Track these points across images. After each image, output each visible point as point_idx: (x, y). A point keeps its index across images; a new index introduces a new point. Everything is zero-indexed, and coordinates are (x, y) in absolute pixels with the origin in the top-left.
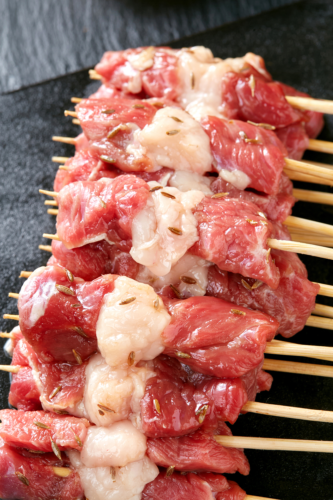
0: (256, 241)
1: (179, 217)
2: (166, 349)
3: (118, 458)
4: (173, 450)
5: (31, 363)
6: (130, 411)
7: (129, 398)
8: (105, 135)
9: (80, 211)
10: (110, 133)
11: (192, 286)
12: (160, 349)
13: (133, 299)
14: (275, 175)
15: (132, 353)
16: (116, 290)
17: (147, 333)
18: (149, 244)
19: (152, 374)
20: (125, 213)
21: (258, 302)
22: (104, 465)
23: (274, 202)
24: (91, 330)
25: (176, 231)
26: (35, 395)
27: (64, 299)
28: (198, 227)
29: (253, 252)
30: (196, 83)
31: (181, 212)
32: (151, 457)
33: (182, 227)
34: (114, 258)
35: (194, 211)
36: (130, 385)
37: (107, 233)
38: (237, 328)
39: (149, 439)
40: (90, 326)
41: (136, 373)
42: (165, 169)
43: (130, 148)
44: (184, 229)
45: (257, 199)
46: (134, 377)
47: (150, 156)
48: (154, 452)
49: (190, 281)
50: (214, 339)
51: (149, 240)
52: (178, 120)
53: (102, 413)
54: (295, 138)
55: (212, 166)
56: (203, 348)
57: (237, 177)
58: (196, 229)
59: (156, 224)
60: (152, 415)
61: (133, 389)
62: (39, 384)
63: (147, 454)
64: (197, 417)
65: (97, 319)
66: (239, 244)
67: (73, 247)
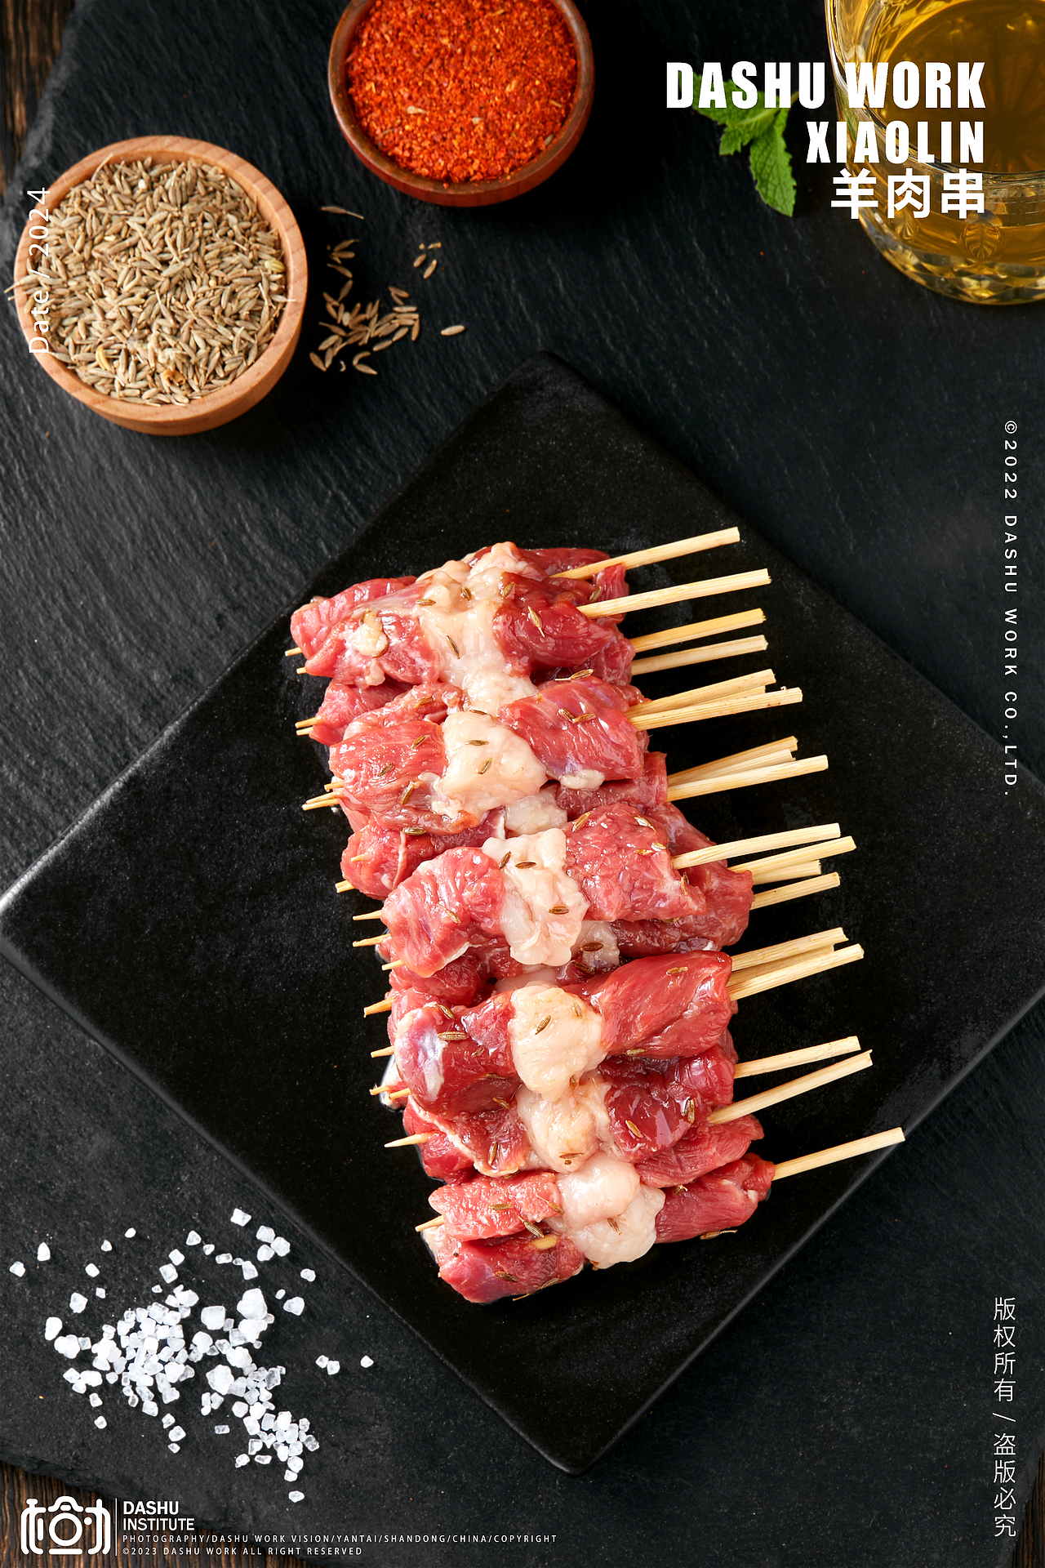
1: (555, 889)
2: (610, 1053)
3: (612, 1206)
4: (673, 1167)
5: (443, 1129)
6: (599, 1141)
7: (593, 1131)
8: (397, 801)
9: (424, 931)
10: (403, 797)
11: (600, 952)
13: (548, 1020)
14: (632, 754)
15: (571, 1076)
16: (518, 1013)
17: (584, 1051)
18: (534, 940)
19: (606, 1087)
20: (486, 915)
21: (686, 931)
22: (599, 1220)
23: (643, 784)
25: (559, 910)
26: (466, 1163)
27: (458, 1050)
28: (582, 890)
29: (664, 890)
30: (459, 648)
31: (554, 880)
32: (650, 1185)
33: (564, 900)
35: (565, 869)
36: (587, 1115)
37: (468, 941)
38: (686, 990)
39: (636, 1165)
40: (506, 1068)
41: (586, 1096)
42: (493, 813)
43: (436, 807)
44: (569, 904)
45: (623, 793)
46: (588, 1103)
47: (470, 809)
48: (651, 1178)
49: (594, 946)
50: (664, 1018)
51: (530, 935)
52: (481, 743)
53: (569, 1163)
54: (617, 655)
55: (546, 774)
56: (656, 1033)
57: (587, 778)
58: (580, 895)
59: (528, 907)
60: (633, 1142)
61: (593, 1118)
62: (466, 1151)
63: (642, 1182)
64: (686, 1118)
65: (511, 1058)
66: (641, 888)
67: (432, 973)
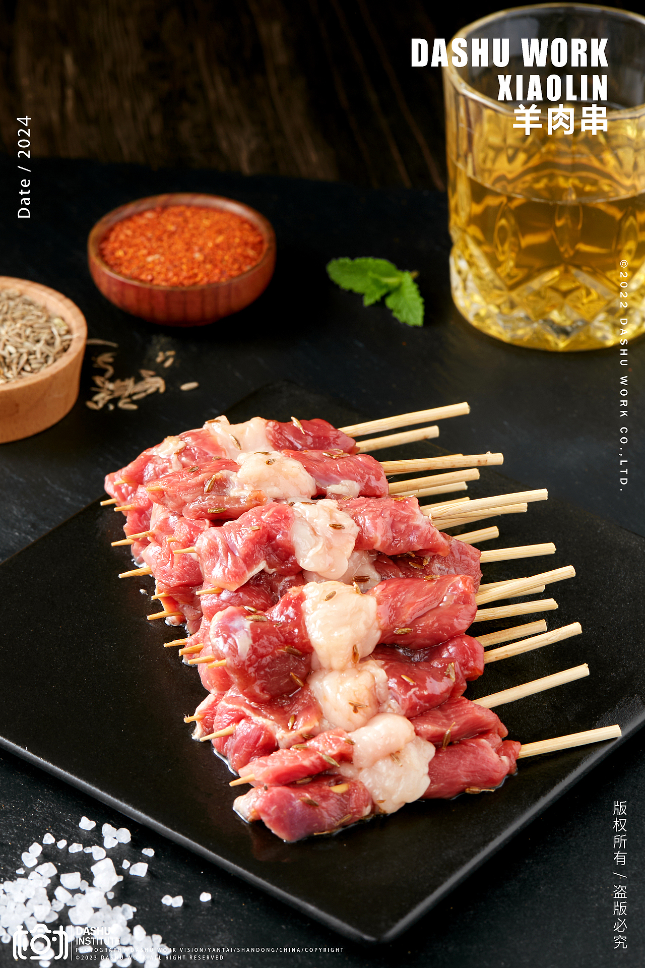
0: (414, 513)
2: (384, 632)
5: (248, 712)
6: (378, 703)
7: (373, 689)
8: (202, 491)
9: (229, 549)
10: (207, 487)
12: (377, 636)
13: (335, 593)
15: (354, 647)
18: (319, 548)
20: (278, 530)
24: (304, 641)
25: (337, 527)
26: (269, 738)
28: (354, 520)
29: (417, 522)
31: (331, 511)
32: (422, 733)
33: (341, 522)
34: (277, 589)
35: (340, 509)
36: (369, 674)
37: (265, 559)
39: (412, 718)
40: (302, 638)
43: (234, 493)
44: (343, 524)
46: (368, 667)
48: (423, 727)
49: (362, 579)
51: (315, 546)
53: (355, 711)
55: (317, 487)
57: (347, 486)
58: (354, 522)
59: (313, 529)
60: (408, 689)
61: (374, 678)
63: (418, 733)
66: (399, 521)
67: (238, 587)
